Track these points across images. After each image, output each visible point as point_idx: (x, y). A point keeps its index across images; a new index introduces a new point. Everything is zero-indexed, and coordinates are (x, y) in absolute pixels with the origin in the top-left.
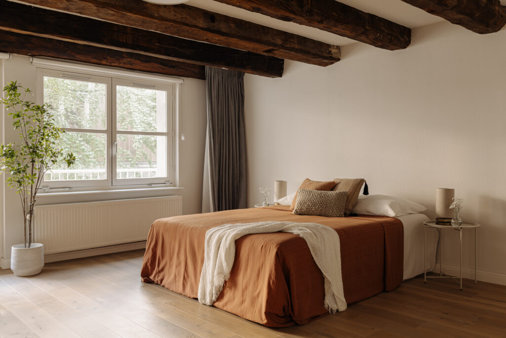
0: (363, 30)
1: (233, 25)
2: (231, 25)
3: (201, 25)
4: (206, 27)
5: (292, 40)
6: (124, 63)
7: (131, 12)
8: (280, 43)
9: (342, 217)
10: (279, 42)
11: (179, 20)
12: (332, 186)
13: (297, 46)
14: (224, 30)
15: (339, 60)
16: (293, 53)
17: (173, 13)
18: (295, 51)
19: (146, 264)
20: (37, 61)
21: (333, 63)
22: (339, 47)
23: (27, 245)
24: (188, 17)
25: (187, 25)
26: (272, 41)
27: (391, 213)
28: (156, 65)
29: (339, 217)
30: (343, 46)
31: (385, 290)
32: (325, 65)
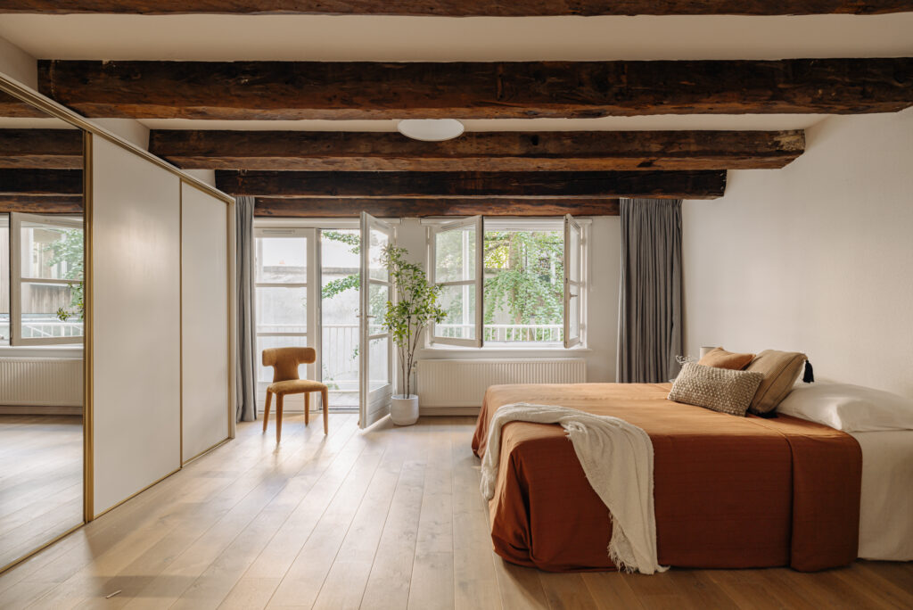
0: (770, 93)
1: (568, 142)
2: (565, 142)
3: (516, 152)
4: (523, 152)
5: (683, 141)
6: (513, 211)
7: (421, 156)
8: (658, 149)
9: (739, 415)
10: (655, 147)
11: (483, 153)
12: (745, 362)
13: (693, 148)
14: (552, 151)
15: (802, 152)
16: (688, 159)
17: (475, 145)
18: (692, 156)
19: (475, 435)
20: (425, 222)
21: (793, 159)
22: (803, 130)
23: (406, 396)
24: (497, 145)
25: (496, 156)
26: (641, 149)
27: (837, 423)
28: (552, 207)
29: (734, 414)
30: (809, 128)
31: (788, 565)
32: (780, 165)
